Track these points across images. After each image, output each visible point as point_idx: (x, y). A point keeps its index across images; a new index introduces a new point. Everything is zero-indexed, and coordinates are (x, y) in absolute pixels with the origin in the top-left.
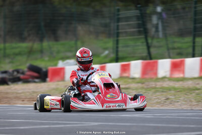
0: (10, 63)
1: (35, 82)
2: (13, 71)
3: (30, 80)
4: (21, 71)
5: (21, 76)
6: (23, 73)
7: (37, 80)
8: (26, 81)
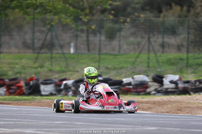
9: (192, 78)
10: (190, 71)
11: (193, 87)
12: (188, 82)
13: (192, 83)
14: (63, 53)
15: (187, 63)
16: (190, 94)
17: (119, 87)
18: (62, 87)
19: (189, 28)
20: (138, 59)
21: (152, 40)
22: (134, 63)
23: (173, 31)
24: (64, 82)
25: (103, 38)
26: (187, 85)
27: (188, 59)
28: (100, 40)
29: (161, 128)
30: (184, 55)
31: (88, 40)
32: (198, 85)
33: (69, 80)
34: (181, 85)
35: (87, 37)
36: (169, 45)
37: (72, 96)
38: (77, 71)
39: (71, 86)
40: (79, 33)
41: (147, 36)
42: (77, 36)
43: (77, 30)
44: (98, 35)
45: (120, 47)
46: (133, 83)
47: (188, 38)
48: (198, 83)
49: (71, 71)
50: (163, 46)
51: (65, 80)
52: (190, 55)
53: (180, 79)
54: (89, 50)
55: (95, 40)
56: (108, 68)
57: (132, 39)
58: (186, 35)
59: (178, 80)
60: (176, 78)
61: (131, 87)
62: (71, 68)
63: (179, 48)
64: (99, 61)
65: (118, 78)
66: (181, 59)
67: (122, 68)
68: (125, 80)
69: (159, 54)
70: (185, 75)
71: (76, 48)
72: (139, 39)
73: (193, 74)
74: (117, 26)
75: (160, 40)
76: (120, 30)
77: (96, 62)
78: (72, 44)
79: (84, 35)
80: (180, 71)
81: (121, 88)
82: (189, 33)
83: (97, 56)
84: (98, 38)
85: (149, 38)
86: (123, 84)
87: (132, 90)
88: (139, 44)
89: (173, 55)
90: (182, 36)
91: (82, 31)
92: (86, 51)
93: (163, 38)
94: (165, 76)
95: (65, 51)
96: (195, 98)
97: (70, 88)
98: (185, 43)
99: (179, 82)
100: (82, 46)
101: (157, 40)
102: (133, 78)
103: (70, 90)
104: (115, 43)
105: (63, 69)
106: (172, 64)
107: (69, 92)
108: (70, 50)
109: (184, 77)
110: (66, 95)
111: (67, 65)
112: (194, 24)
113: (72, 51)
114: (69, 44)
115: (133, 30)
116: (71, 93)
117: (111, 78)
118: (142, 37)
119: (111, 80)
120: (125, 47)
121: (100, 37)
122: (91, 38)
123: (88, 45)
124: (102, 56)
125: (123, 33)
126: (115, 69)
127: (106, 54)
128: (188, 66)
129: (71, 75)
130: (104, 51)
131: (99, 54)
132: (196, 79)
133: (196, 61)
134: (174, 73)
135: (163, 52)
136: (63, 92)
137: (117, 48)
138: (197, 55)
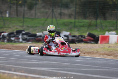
0: (77, 31)
1: (91, 43)
2: (79, 36)
3: (89, 42)
4: (83, 36)
5: (84, 39)
6: (84, 37)
7: (92, 42)
8: (86, 42)
9: (77, 34)
10: (76, 29)
11: (77, 39)
12: (74, 36)
13: (77, 37)
14: (2, 17)
15: (75, 25)
16: (75, 43)
17: (34, 38)
18: (1, 37)
19: (76, 5)
20: (46, 22)
21: (54, 11)
22: (43, 24)
23: (67, 6)
24: (3, 34)
25: (26, 9)
26: (74, 38)
27: (75, 23)
28: (24, 10)
29: (59, 63)
30: (73, 20)
31: (17, 10)
32: (81, 38)
33: (5, 32)
34: (70, 38)
35: (17, 8)
36: (64, 14)
37: (7, 42)
38: (10, 28)
39: (6, 36)
40: (12, 5)
41: (51, 8)
42: (10, 7)
43: (11, 3)
44: (23, 7)
45: (36, 14)
46: (42, 36)
47: (76, 10)
48: (80, 37)
49: (7, 27)
50: (61, 14)
51: (3, 32)
52: (77, 20)
53: (70, 34)
54: (17, 16)
55: (21, 9)
56: (28, 27)
57: (42, 10)
58: (74, 9)
59: (69, 35)
60: (67, 33)
61: (41, 38)
62: (6, 26)
63: (70, 16)
64: (23, 22)
65: (34, 33)
66: (71, 23)
67: (36, 27)
68: (38, 34)
69: (58, 19)
70: (73, 32)
71: (10, 14)
72: (47, 10)
73: (78, 32)
74: (34, 2)
75: (59, 11)
76: (36, 4)
77: (21, 22)
78: (8, 12)
79: (15, 6)
80: (70, 30)
81: (36, 38)
82: (76, 8)
83: (22, 19)
84: (23, 9)
85: (53, 10)
86: (37, 36)
87: (42, 40)
88: (47, 13)
89: (66, 20)
90: (72, 9)
91: (14, 4)
92: (16, 16)
93: (61, 10)
94: (62, 32)
95: (3, 16)
96: (79, 46)
97: (6, 37)
98: (74, 13)
99: (69, 36)
100: (14, 13)
101: (58, 11)
102: (43, 33)
103: (6, 38)
104: (33, 12)
105: (2, 26)
106: (66, 25)
107: (5, 40)
108: (6, 15)
109: (72, 33)
110: (3, 41)
111: (4, 24)
112: (79, 2)
113: (7, 15)
114: (6, 11)
115: (43, 5)
116: (6, 40)
117: (30, 32)
118: (49, 9)
119: (30, 33)
120: (39, 14)
121: (24, 8)
122: (19, 8)
123: (17, 12)
124: (25, 19)
125: (37, 6)
126: (32, 27)
127: (28, 18)
128: (75, 27)
129: (6, 30)
130: (26, 16)
131: (24, 18)
132: (79, 35)
133: (80, 24)
134: (67, 31)
135: (61, 18)
136: (1, 40)
137: (34, 15)
138: (80, 21)
